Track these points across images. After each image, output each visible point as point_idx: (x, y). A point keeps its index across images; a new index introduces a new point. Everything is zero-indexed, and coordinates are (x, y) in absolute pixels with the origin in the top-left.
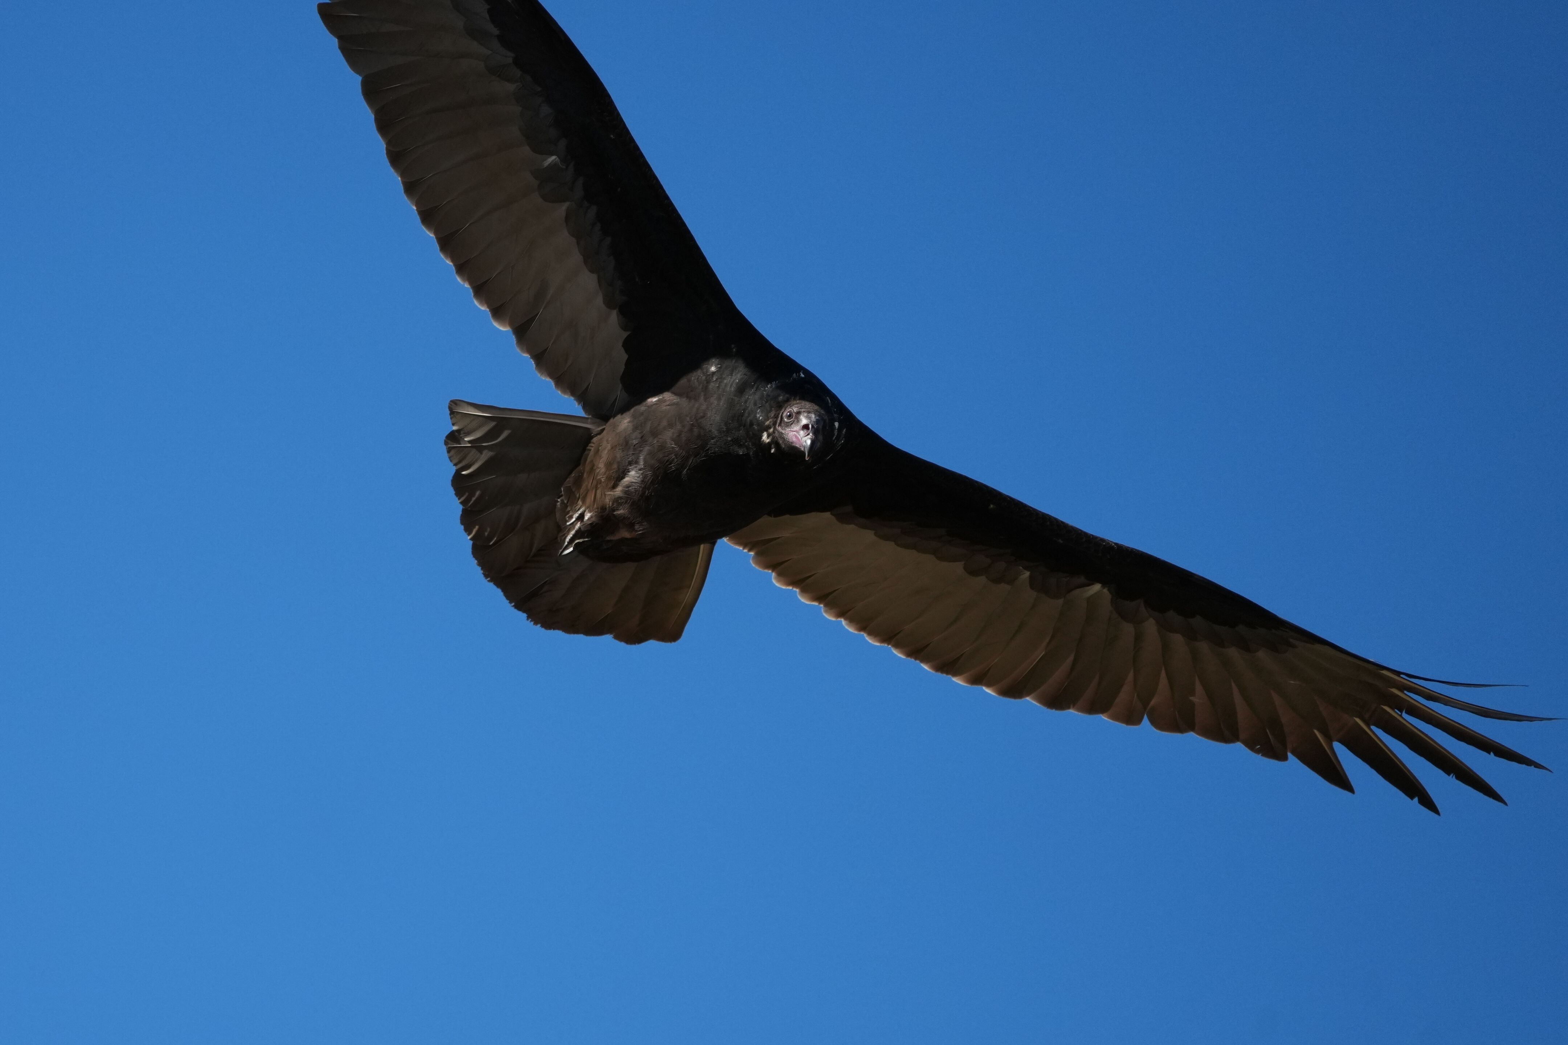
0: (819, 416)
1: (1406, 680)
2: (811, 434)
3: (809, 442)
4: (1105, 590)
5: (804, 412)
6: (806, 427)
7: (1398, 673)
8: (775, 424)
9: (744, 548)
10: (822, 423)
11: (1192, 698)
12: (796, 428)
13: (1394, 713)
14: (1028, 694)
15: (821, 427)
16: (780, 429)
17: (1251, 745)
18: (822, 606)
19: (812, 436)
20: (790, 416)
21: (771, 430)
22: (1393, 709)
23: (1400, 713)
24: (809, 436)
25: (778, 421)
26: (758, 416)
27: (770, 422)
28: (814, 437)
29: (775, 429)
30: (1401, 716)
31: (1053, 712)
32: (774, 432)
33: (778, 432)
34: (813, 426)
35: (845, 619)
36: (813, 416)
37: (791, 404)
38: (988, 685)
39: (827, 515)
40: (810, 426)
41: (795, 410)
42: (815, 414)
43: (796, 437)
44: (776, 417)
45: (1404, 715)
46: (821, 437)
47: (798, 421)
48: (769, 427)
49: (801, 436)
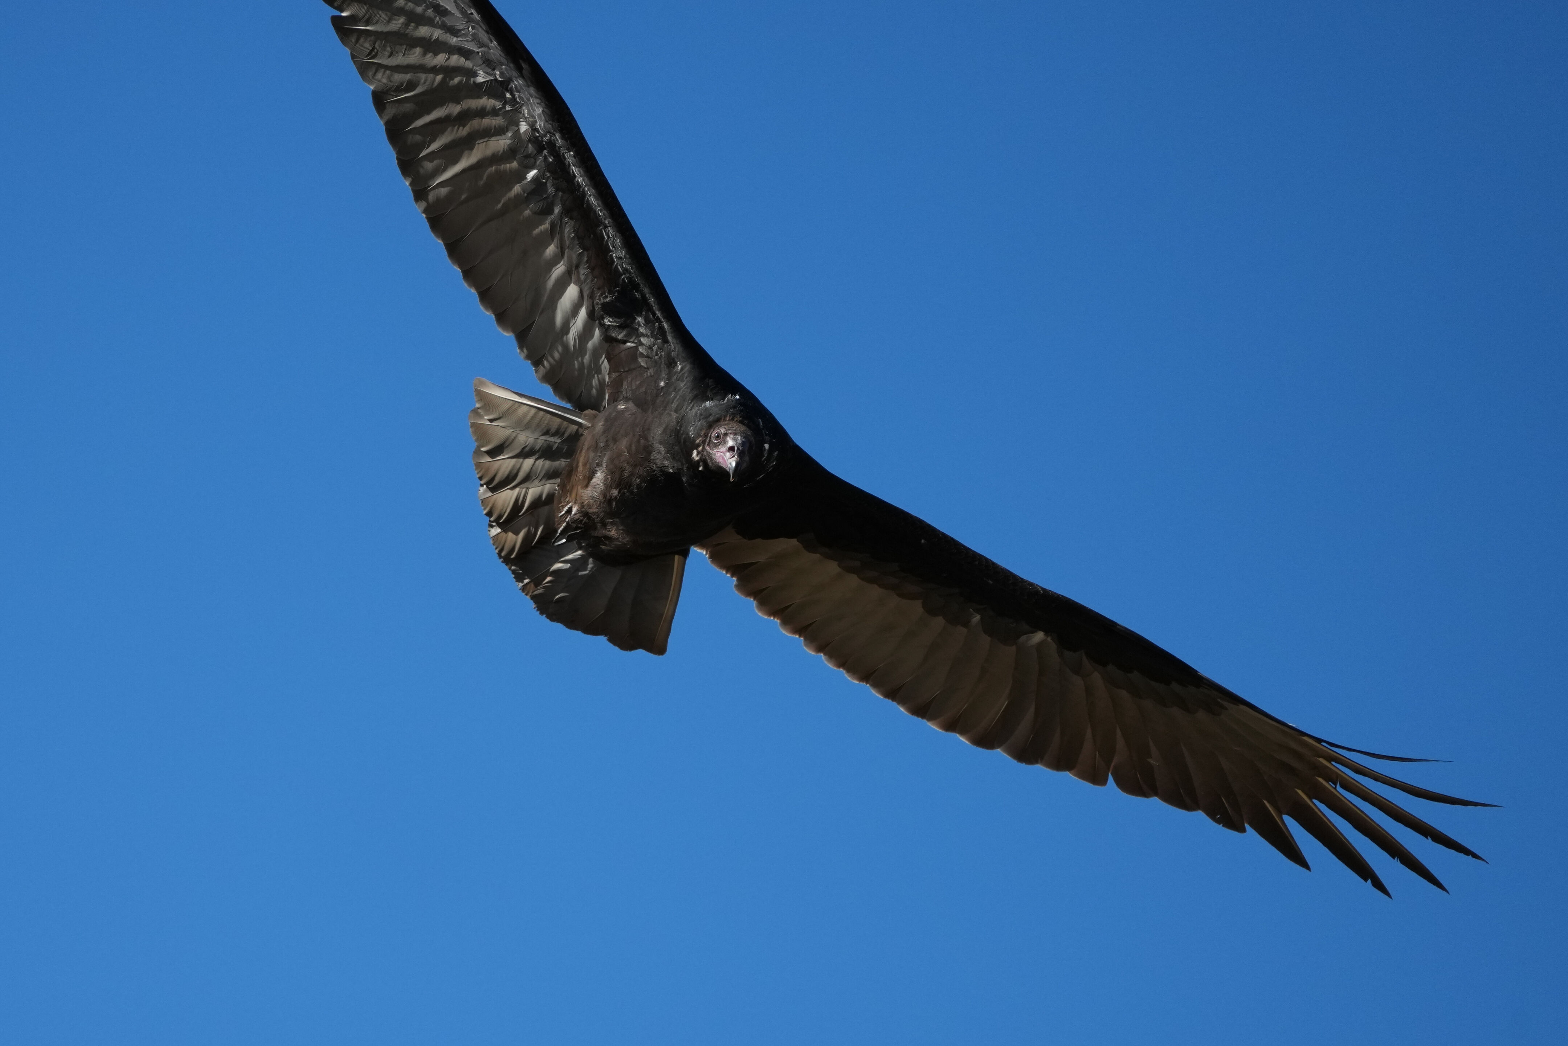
0: (745, 437)
1: (1328, 748)
2: (736, 456)
3: (734, 464)
4: (1049, 639)
5: (731, 433)
6: (731, 449)
7: (1319, 741)
8: (704, 442)
9: (727, 573)
10: (748, 445)
11: (1149, 760)
12: (723, 449)
13: (1329, 786)
14: (999, 747)
15: (746, 449)
16: (708, 448)
17: (1212, 814)
18: (802, 639)
19: (737, 459)
20: (718, 437)
21: (700, 448)
22: (1328, 782)
23: (1334, 786)
24: (734, 459)
25: (707, 441)
26: (691, 433)
27: (700, 441)
28: (739, 459)
29: (704, 447)
30: (1335, 788)
31: (1023, 766)
32: (703, 450)
33: (707, 452)
34: (738, 449)
35: (825, 654)
36: (739, 438)
37: (719, 425)
38: (962, 733)
39: (794, 542)
40: (736, 448)
41: (723, 431)
42: (741, 436)
43: (723, 458)
44: (706, 436)
45: (1339, 788)
46: (747, 458)
47: (725, 442)
48: (698, 446)
49: (727, 458)
